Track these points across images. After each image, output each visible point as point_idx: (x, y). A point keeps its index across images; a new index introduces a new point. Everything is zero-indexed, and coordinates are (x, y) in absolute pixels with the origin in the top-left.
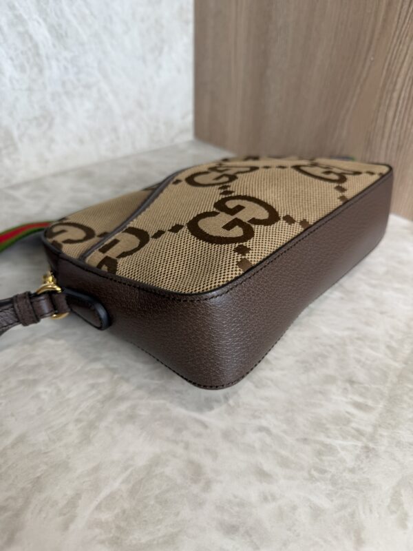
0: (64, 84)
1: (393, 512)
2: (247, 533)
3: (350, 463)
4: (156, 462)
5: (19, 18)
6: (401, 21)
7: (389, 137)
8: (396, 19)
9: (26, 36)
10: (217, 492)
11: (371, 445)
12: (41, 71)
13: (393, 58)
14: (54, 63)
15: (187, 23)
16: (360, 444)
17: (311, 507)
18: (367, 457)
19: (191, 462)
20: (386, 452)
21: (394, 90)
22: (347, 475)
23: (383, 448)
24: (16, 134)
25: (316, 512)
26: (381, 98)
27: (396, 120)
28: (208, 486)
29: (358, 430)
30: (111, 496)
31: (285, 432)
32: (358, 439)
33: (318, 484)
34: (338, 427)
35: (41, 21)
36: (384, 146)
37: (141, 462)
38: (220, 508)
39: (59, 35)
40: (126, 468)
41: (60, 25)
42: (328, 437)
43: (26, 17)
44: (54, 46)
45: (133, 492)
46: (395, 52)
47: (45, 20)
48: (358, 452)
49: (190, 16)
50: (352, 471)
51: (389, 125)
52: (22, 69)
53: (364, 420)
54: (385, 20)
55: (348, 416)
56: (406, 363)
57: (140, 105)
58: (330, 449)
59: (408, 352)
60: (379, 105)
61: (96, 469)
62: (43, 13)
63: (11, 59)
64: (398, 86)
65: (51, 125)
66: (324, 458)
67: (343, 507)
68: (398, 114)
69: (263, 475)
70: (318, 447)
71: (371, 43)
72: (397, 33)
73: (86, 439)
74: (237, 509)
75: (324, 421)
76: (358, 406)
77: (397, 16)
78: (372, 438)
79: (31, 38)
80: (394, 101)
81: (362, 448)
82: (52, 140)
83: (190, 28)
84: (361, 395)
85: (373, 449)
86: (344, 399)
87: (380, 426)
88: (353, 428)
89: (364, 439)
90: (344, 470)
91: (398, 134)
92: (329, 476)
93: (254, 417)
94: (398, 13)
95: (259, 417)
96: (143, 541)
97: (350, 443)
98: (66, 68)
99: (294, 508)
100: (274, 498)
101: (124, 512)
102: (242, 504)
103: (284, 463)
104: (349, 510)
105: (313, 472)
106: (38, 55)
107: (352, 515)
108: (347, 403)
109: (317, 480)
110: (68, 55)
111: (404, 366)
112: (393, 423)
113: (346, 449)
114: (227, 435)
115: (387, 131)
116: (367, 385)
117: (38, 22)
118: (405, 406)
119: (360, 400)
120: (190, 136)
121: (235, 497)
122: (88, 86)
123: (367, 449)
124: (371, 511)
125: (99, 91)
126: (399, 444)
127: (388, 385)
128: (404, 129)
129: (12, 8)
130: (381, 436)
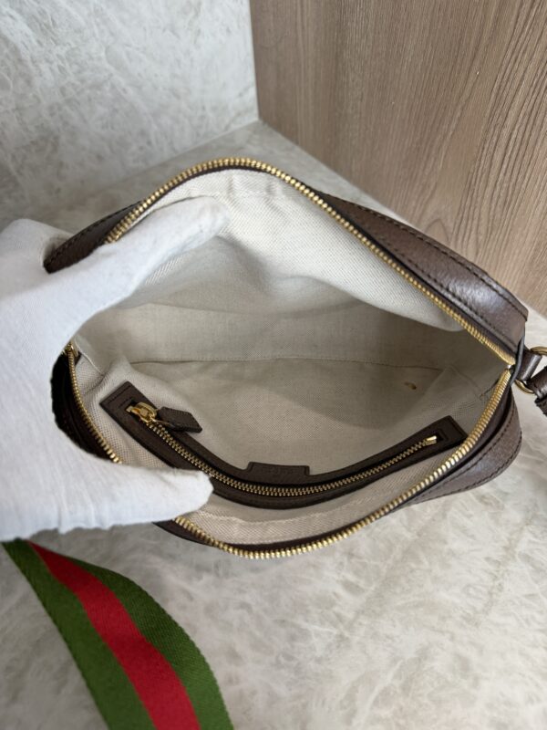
3: (319, 653)
6: (519, 28)
7: (495, 187)
8: (512, 23)
11: (347, 634)
12: (29, 82)
13: (505, 79)
14: (44, 67)
16: (335, 632)
17: (269, 694)
18: (338, 647)
20: (359, 643)
21: (503, 126)
22: (312, 664)
23: (357, 639)
24: (12, 167)
25: (272, 700)
26: (487, 131)
29: (338, 616)
31: (265, 611)
32: (335, 626)
33: (283, 671)
34: (320, 611)
42: (307, 621)
44: (40, 43)
46: (508, 72)
48: (330, 640)
50: (319, 660)
51: (494, 170)
53: (349, 605)
54: (497, 20)
55: (333, 597)
56: (419, 535)
58: (305, 634)
59: (427, 518)
64: (509, 122)
66: (295, 644)
67: (299, 697)
68: (507, 158)
70: (293, 631)
71: (477, 49)
72: (513, 43)
75: (308, 602)
76: (348, 586)
77: (514, 18)
78: (350, 627)
79: (6, 41)
80: (503, 141)
81: (337, 636)
82: (61, 165)
84: (356, 573)
85: (347, 638)
86: (336, 577)
87: (363, 612)
88: (334, 612)
89: (341, 627)
90: (311, 659)
92: (294, 663)
93: (240, 591)
94: (515, 13)
95: (245, 592)
97: (327, 629)
99: (254, 693)
100: (238, 681)
103: (257, 645)
104: (303, 701)
105: (282, 660)
107: (305, 706)
108: (337, 581)
109: (282, 667)
110: (61, 50)
111: (417, 537)
112: (378, 609)
113: (319, 636)
114: (209, 611)
116: (366, 561)
117: (11, 17)
118: (398, 590)
119: (351, 577)
122: (97, 86)
123: (341, 638)
124: (323, 703)
125: (113, 87)
126: (375, 636)
127: (390, 562)
128: (513, 180)
130: (360, 624)
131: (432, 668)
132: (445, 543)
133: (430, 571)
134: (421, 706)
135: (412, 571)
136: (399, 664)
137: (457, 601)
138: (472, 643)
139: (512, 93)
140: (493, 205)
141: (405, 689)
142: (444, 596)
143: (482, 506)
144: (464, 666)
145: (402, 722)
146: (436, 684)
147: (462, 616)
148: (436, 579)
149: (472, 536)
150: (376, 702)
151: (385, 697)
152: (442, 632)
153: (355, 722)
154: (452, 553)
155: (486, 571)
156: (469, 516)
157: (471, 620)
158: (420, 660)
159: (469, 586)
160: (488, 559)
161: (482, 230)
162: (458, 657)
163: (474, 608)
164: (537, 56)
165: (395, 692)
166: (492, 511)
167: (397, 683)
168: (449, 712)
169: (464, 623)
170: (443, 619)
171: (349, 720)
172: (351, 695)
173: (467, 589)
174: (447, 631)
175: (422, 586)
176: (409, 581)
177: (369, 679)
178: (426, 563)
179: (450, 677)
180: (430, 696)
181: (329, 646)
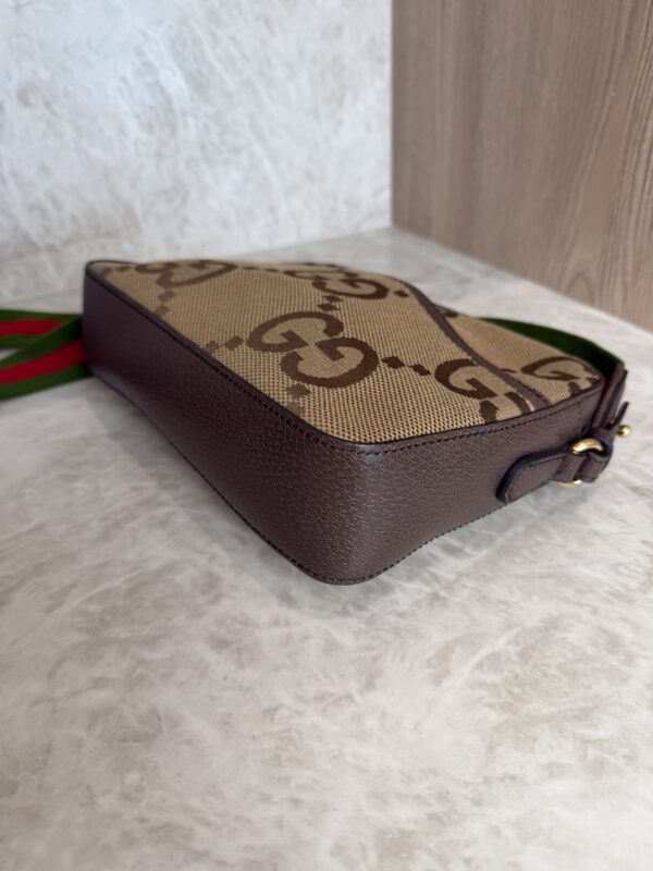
0: (203, 147)
1: (429, 665)
2: (239, 651)
3: (403, 607)
4: (171, 568)
5: (148, 65)
7: (639, 211)
8: (643, 34)
9: (157, 87)
10: (224, 607)
11: (443, 593)
12: (174, 131)
14: (191, 121)
15: (381, 60)
16: (427, 589)
17: (327, 641)
18: (429, 605)
19: (210, 574)
20: (459, 604)
21: (643, 140)
22: (392, 619)
23: (457, 599)
24: (139, 210)
25: (331, 647)
26: (626, 152)
27: (648, 185)
28: (217, 598)
29: (434, 576)
30: (107, 592)
32: (428, 584)
33: (350, 620)
34: (409, 568)
35: (176, 68)
37: (154, 566)
38: (219, 622)
39: (199, 84)
40: (134, 569)
41: (200, 73)
42: (390, 576)
43: (156, 63)
44: (192, 99)
45: (131, 592)
46: (643, 82)
47: (181, 67)
48: (420, 597)
49: (386, 51)
50: (402, 615)
51: (638, 192)
52: (150, 128)
53: (448, 567)
54: (628, 37)
55: (429, 557)
57: (309, 176)
58: (385, 589)
60: (625, 163)
61: (104, 565)
62: (179, 58)
63: (137, 117)
64: (648, 134)
65: (184, 201)
66: (373, 596)
67: (368, 648)
68: (649, 174)
69: (287, 598)
71: (611, 71)
72: (645, 53)
73: (105, 537)
74: (238, 626)
76: (449, 550)
77: (644, 29)
78: (449, 587)
79: (162, 90)
80: (645, 156)
81: (428, 594)
82: (186, 221)
83: (387, 68)
85: (444, 598)
87: (468, 575)
88: (429, 572)
89: (437, 586)
90: (390, 613)
92: (368, 615)
94: (645, 23)
96: (122, 636)
97: (415, 586)
98: (206, 128)
99: (307, 638)
100: (287, 623)
101: (114, 607)
102: (246, 623)
104: (374, 653)
105: (351, 609)
106: (170, 110)
107: (375, 659)
108: (435, 544)
109: (350, 615)
110: (209, 110)
112: (489, 575)
113: (405, 592)
115: (636, 200)
117: (172, 70)
118: (518, 560)
120: (385, 221)
121: (243, 614)
122: (236, 151)
123: (435, 596)
124: (403, 659)
125: (251, 156)
126: (484, 599)
129: (139, 53)
130: (463, 586)
131: (564, 639)
132: (586, 523)
133: (564, 546)
134: (545, 675)
135: (539, 544)
136: (514, 632)
137: (601, 576)
138: (623, 619)
140: (639, 234)
141: (524, 656)
142: (581, 570)
143: (635, 496)
144: (614, 643)
145: (516, 690)
146: (569, 655)
147: (609, 592)
148: (571, 554)
149: (623, 521)
150: (480, 666)
151: (494, 661)
152: (580, 605)
153: (446, 683)
154: (596, 534)
155: (642, 553)
156: (619, 503)
157: (622, 597)
159: (619, 564)
160: (644, 542)
161: (630, 268)
162: (603, 631)
163: (626, 586)
165: (509, 659)
167: (512, 650)
168: (590, 687)
169: (612, 598)
170: (583, 592)
171: (438, 680)
172: (444, 655)
173: (615, 567)
174: (587, 605)
175: (551, 559)
176: (534, 553)
177: (471, 641)
178: (558, 539)
179: (590, 650)
180: (560, 667)
181: (418, 602)
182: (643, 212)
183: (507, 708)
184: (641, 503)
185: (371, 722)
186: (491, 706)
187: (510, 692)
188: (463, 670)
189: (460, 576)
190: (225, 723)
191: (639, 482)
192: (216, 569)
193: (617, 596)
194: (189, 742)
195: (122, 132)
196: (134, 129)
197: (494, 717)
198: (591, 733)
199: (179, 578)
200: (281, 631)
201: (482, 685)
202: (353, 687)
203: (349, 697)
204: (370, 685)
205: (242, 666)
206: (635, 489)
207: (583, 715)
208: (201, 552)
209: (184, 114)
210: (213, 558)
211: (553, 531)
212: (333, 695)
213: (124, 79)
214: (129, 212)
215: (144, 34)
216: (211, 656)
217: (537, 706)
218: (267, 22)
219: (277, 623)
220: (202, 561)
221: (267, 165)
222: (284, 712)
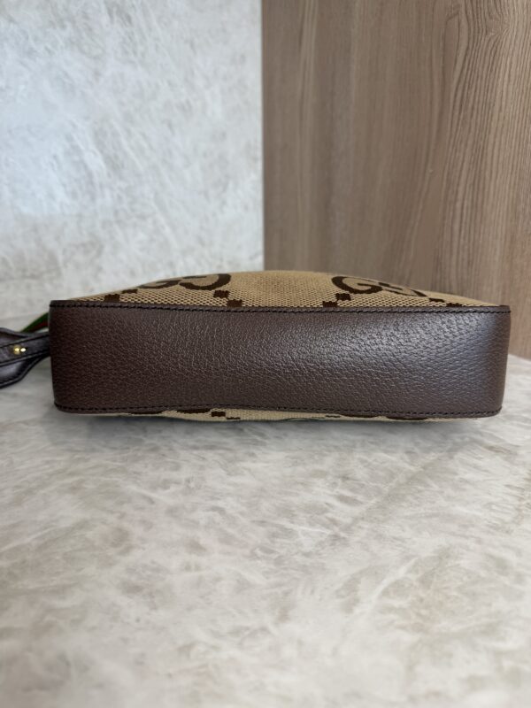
0: (116, 213)
2: (151, 595)
3: (308, 545)
4: (83, 525)
5: (76, 149)
6: (454, 130)
7: (458, 253)
8: (449, 129)
9: (81, 165)
10: (135, 556)
11: (343, 534)
12: (93, 199)
13: (451, 167)
14: (107, 192)
15: (255, 160)
16: (328, 532)
17: (238, 581)
18: (332, 545)
19: (120, 530)
20: (359, 542)
21: (456, 201)
22: (299, 559)
23: (357, 539)
24: (61, 258)
25: (242, 586)
26: (444, 210)
27: (463, 232)
28: (128, 550)
29: (332, 520)
30: (17, 549)
31: (242, 514)
32: (328, 528)
33: (259, 562)
34: (308, 515)
35: (98, 153)
36: (454, 263)
37: (64, 524)
38: (130, 570)
39: (114, 165)
40: (46, 528)
41: (116, 157)
42: (292, 523)
43: (82, 147)
44: (109, 175)
45: (40, 548)
46: (452, 161)
47: (102, 152)
48: (323, 539)
49: (259, 153)
50: (307, 555)
51: (456, 239)
52: (74, 195)
53: (343, 513)
54: (439, 131)
55: (326, 506)
56: (425, 468)
57: (201, 241)
58: (288, 533)
59: (432, 458)
60: (444, 218)
61: (14, 526)
62: (100, 145)
63: (64, 185)
64: (460, 196)
65: (100, 253)
66: (278, 540)
67: (279, 585)
68: (463, 225)
69: (195, 547)
70: (275, 529)
71: (428, 155)
72: (452, 141)
73: (18, 501)
74: (149, 573)
75: (294, 509)
76: (342, 499)
78: (347, 528)
79: (86, 167)
80: (458, 212)
81: (329, 536)
82: (100, 269)
83: (259, 165)
84: (352, 490)
85: (344, 538)
86: (329, 492)
87: (363, 519)
88: (327, 518)
89: (336, 529)
90: (297, 553)
91: (466, 247)
92: (275, 556)
93: (212, 498)
94: (450, 121)
95: (219, 499)
96: (31, 587)
97: (317, 530)
98: (120, 198)
99: (218, 579)
100: (198, 568)
101: (24, 562)
102: (158, 570)
103: (226, 539)
104: (285, 589)
105: (259, 552)
106: (92, 183)
107: (286, 594)
108: (331, 495)
109: (259, 558)
110: (122, 184)
111: (422, 470)
112: (381, 517)
113: (308, 535)
114: (172, 512)
115: (455, 245)
116: (363, 482)
117: (94, 153)
118: (404, 504)
119: (347, 493)
121: (153, 562)
122: (143, 217)
123: (336, 537)
124: (313, 592)
125: (155, 222)
126: (380, 537)
127: (393, 484)
128: (472, 242)
129: (69, 138)
130: (360, 527)
131: (458, 565)
132: (456, 474)
133: (442, 492)
134: (448, 598)
135: (420, 491)
136: (413, 561)
137: (478, 513)
138: (506, 546)
139: (458, 174)
141: (425, 582)
142: (462, 510)
143: (493, 453)
144: (502, 566)
145: (424, 612)
146: (465, 578)
147: (488, 525)
148: (449, 498)
149: (486, 471)
150: (385, 593)
151: (398, 588)
152: (466, 537)
153: (357, 610)
154: (466, 481)
155: (507, 494)
156: (480, 459)
157: (500, 528)
158: (440, 558)
159: (490, 504)
160: (508, 486)
162: (491, 557)
163: (502, 520)
164: (470, 142)
165: (412, 585)
166: (505, 456)
167: (413, 577)
168: (490, 605)
169: (492, 530)
170: (465, 526)
171: (348, 608)
172: (351, 585)
173: (489, 505)
174: (472, 537)
175: (434, 502)
176: (417, 498)
177: (375, 572)
178: (435, 487)
179: (483, 573)
180: (459, 589)
181: (320, 544)
182: (461, 252)
183: (418, 628)
184: (498, 457)
185: (289, 652)
186: (403, 628)
187: (419, 615)
188: (370, 597)
189: (356, 519)
190: (139, 663)
191: (492, 443)
192: (125, 525)
193: (496, 528)
194: (100, 686)
195: (51, 196)
196: (60, 194)
197: (408, 638)
198: (501, 646)
199: (89, 534)
200: (191, 576)
201: (391, 609)
202: (268, 620)
203: (264, 630)
204: (284, 617)
205: (155, 608)
206: (491, 448)
207: (490, 630)
208: (112, 512)
209: (101, 186)
210: (122, 516)
211: (429, 481)
212: (247, 629)
213: (55, 157)
214: (52, 259)
215: (74, 126)
216: (123, 601)
217: (445, 625)
218: (170, 126)
219: (188, 568)
220: (112, 519)
221: (167, 230)
222: (201, 648)
